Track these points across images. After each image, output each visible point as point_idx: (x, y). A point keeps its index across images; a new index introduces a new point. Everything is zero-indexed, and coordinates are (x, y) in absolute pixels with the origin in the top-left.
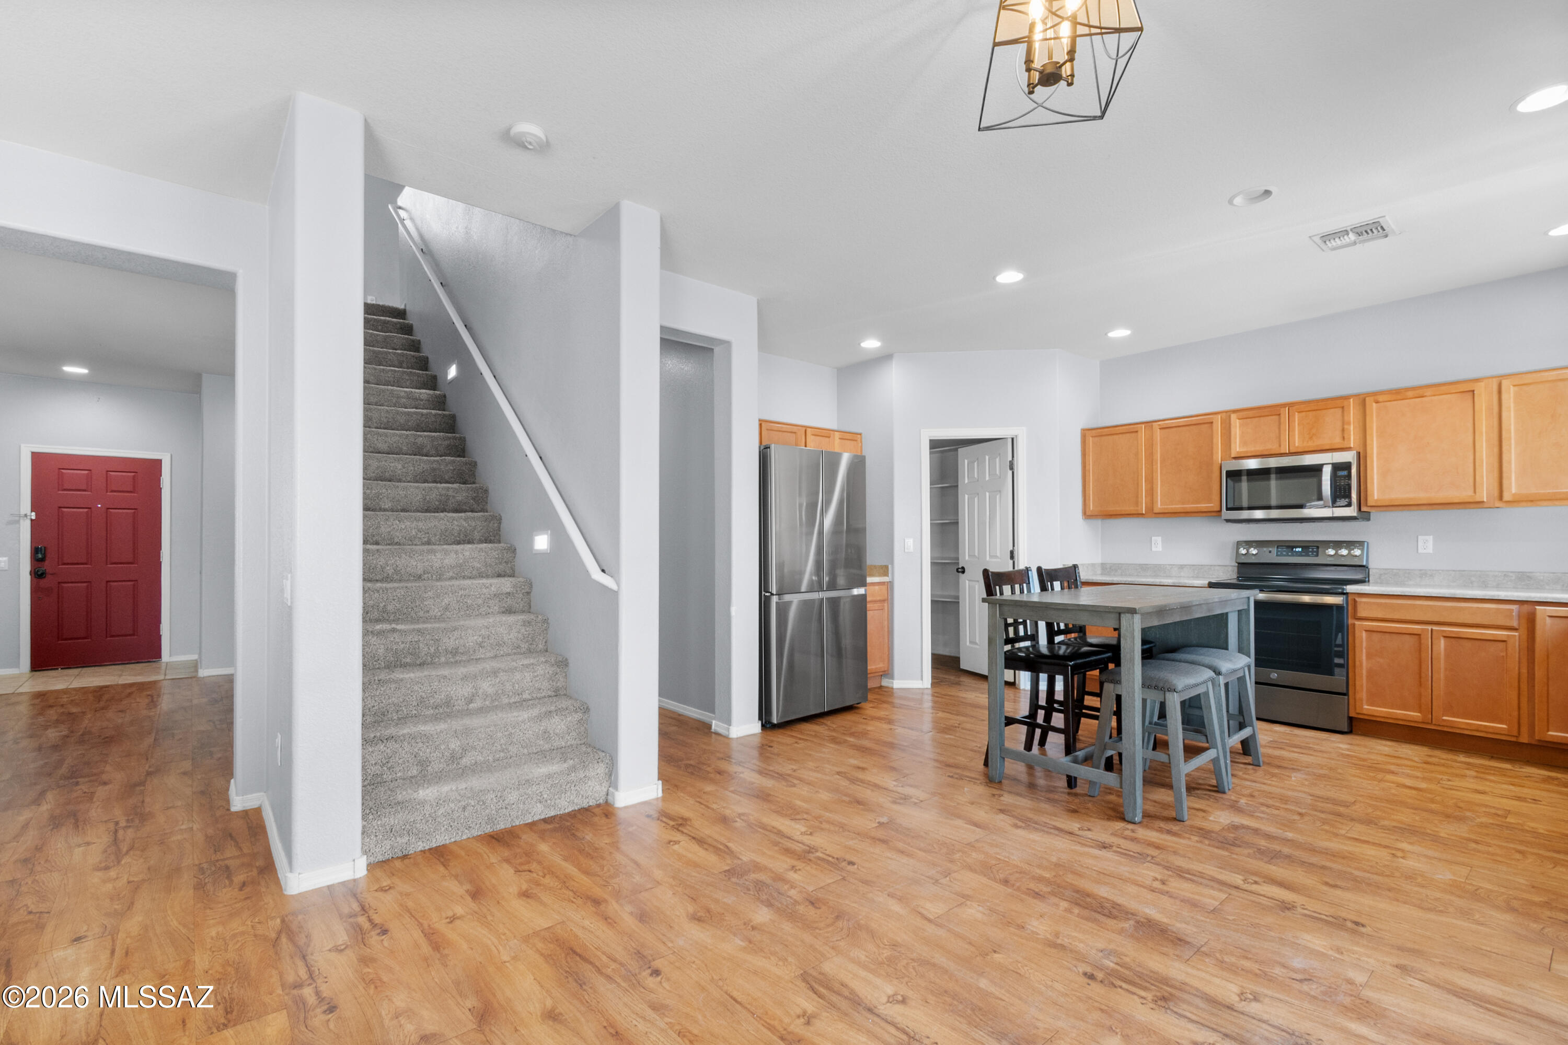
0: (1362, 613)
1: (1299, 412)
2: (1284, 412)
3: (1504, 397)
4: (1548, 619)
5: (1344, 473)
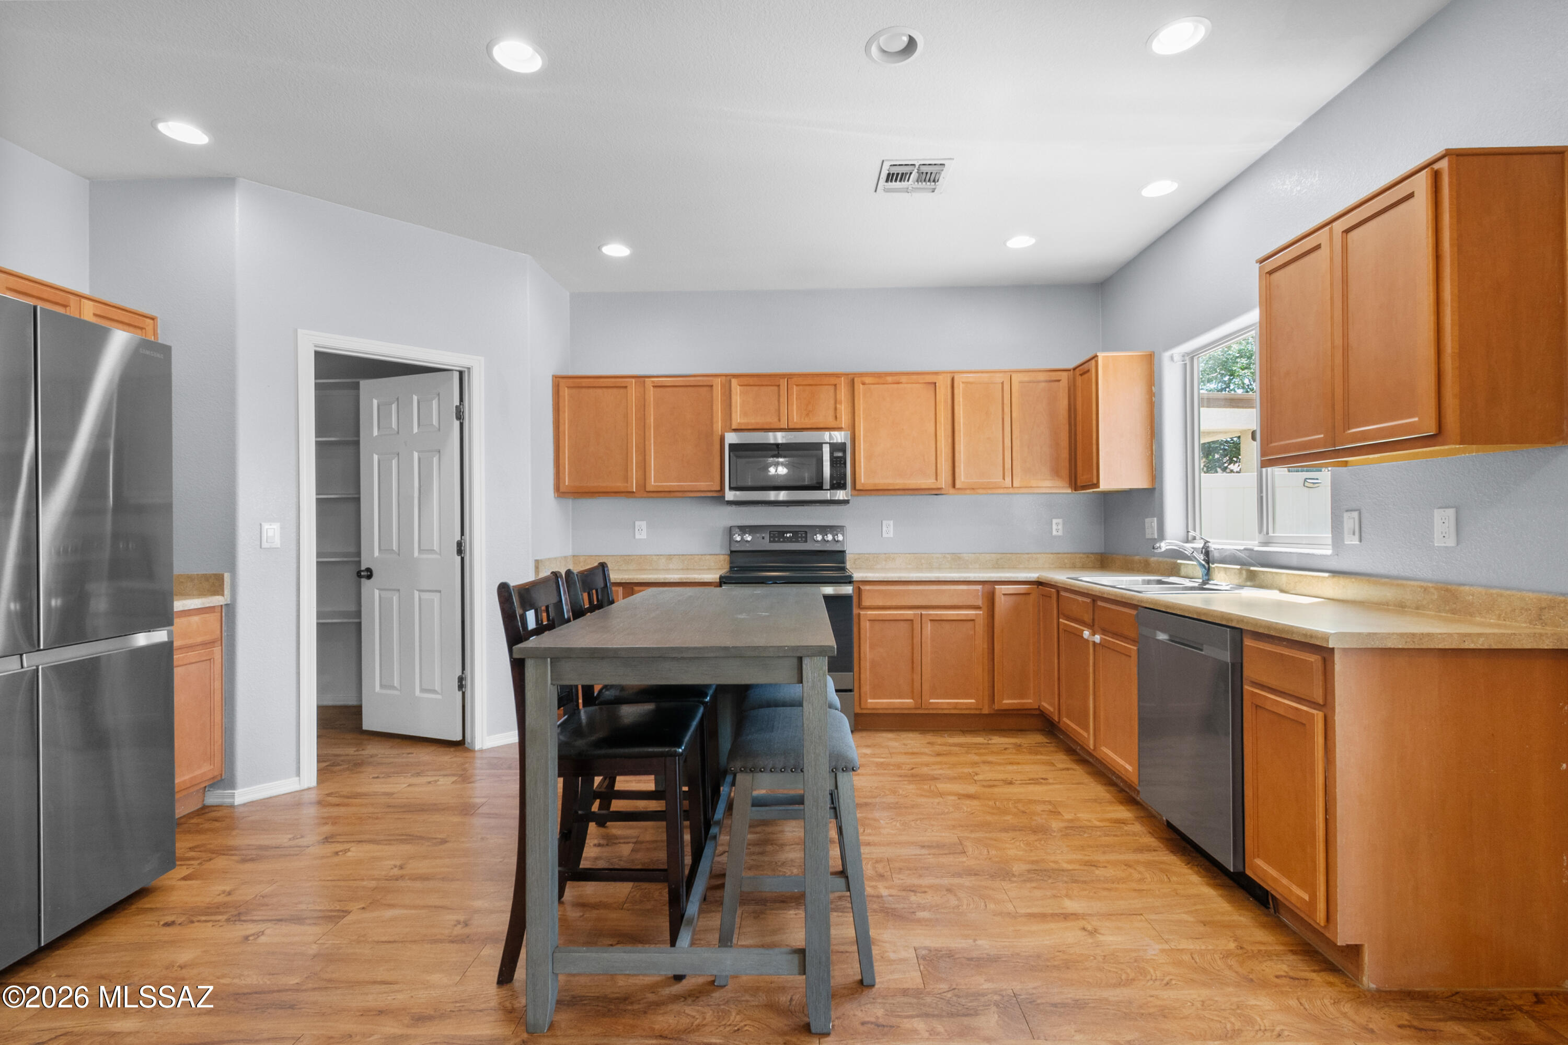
0: (866, 602)
1: (797, 385)
2: (784, 383)
3: (956, 391)
4: (1003, 597)
5: (840, 454)
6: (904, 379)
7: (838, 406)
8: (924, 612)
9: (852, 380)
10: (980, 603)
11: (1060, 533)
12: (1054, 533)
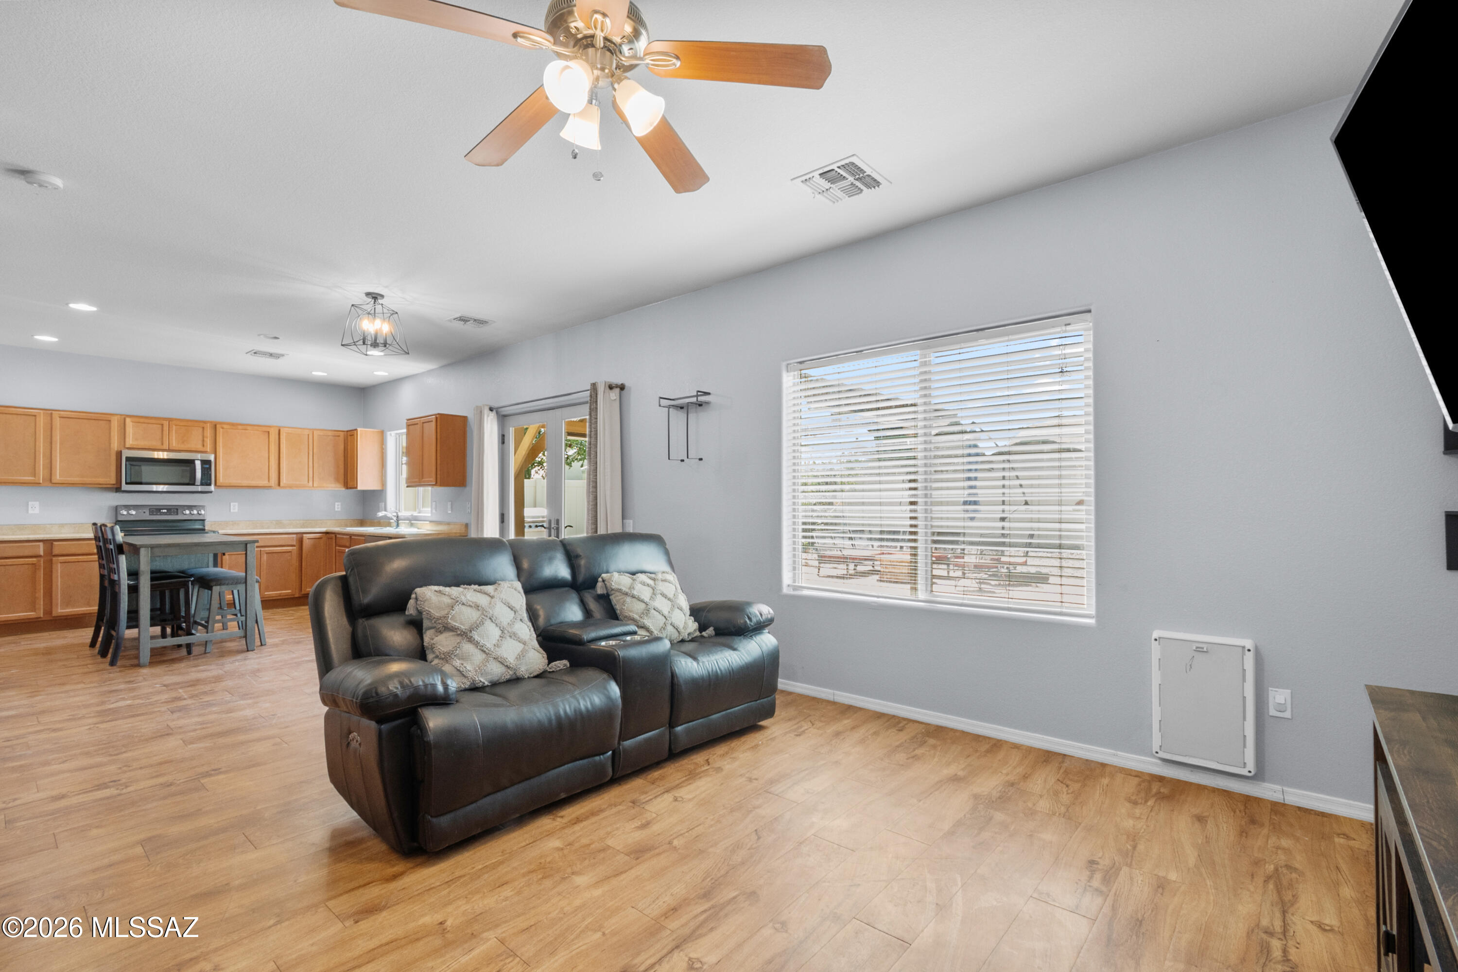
1: (176, 425)
2: (166, 423)
3: (281, 437)
4: (307, 540)
5: (207, 466)
6: (249, 428)
7: (205, 439)
8: (262, 549)
9: (215, 426)
10: (294, 543)
11: (339, 510)
12: (336, 509)
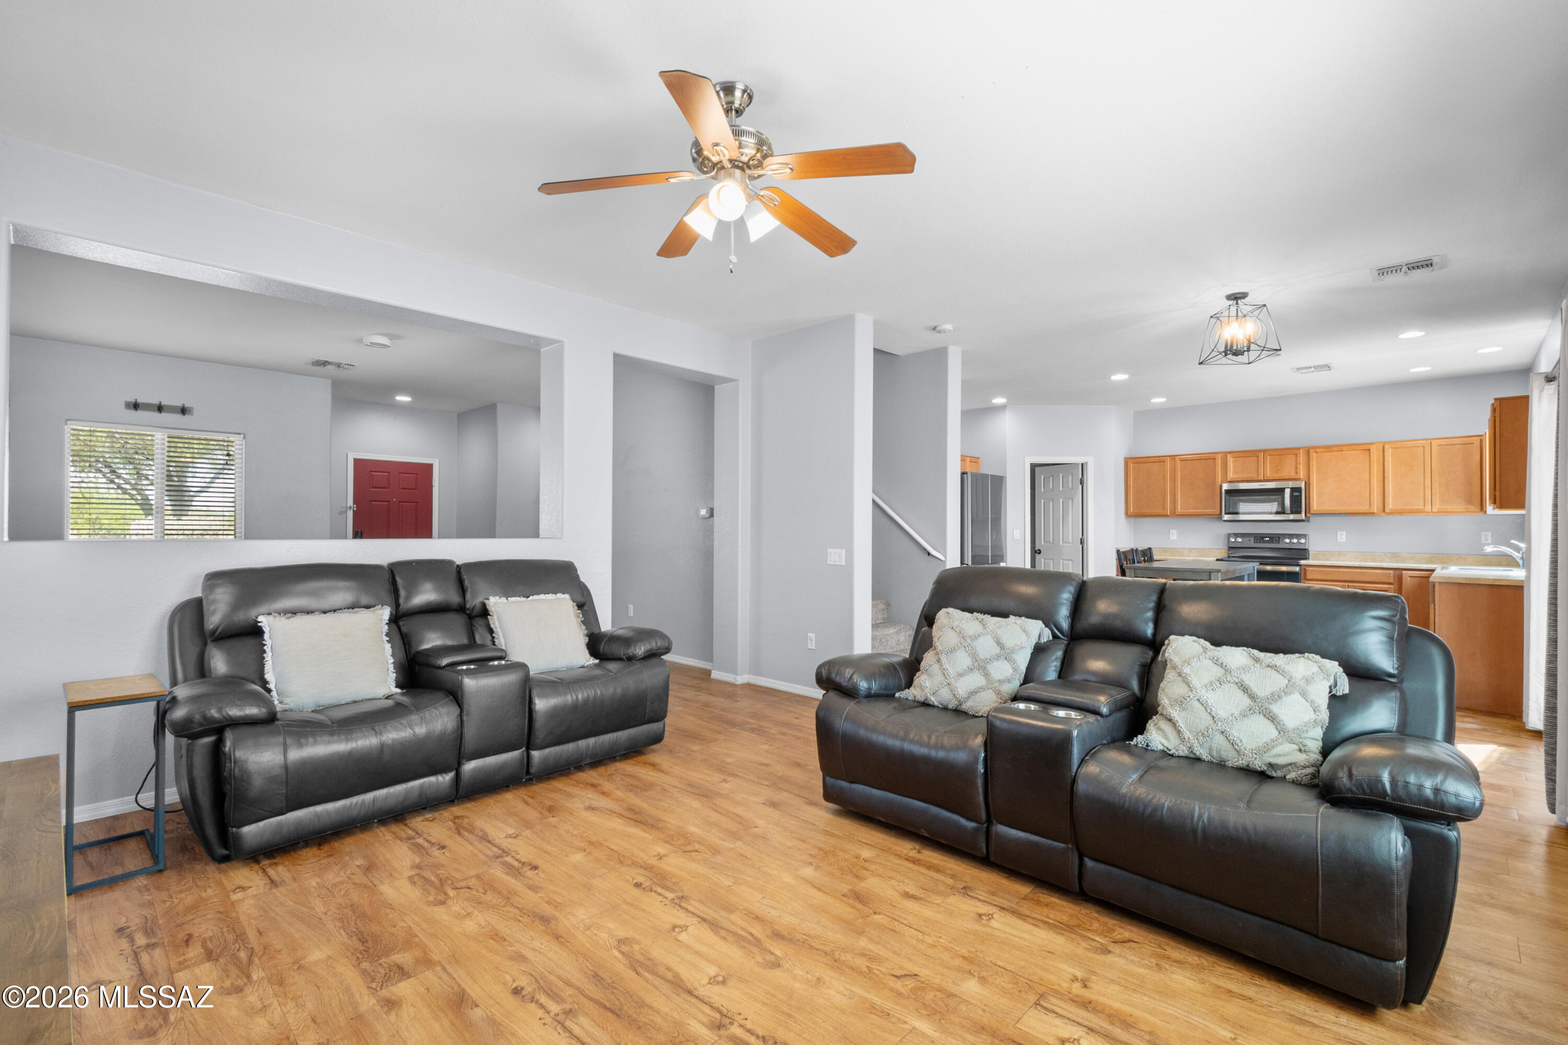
0: (1309, 576)
1: (1270, 455)
2: (1261, 455)
3: (1387, 453)
5: (1298, 494)
7: (1297, 466)
8: (1350, 584)
9: (1308, 451)
10: (1392, 581)
